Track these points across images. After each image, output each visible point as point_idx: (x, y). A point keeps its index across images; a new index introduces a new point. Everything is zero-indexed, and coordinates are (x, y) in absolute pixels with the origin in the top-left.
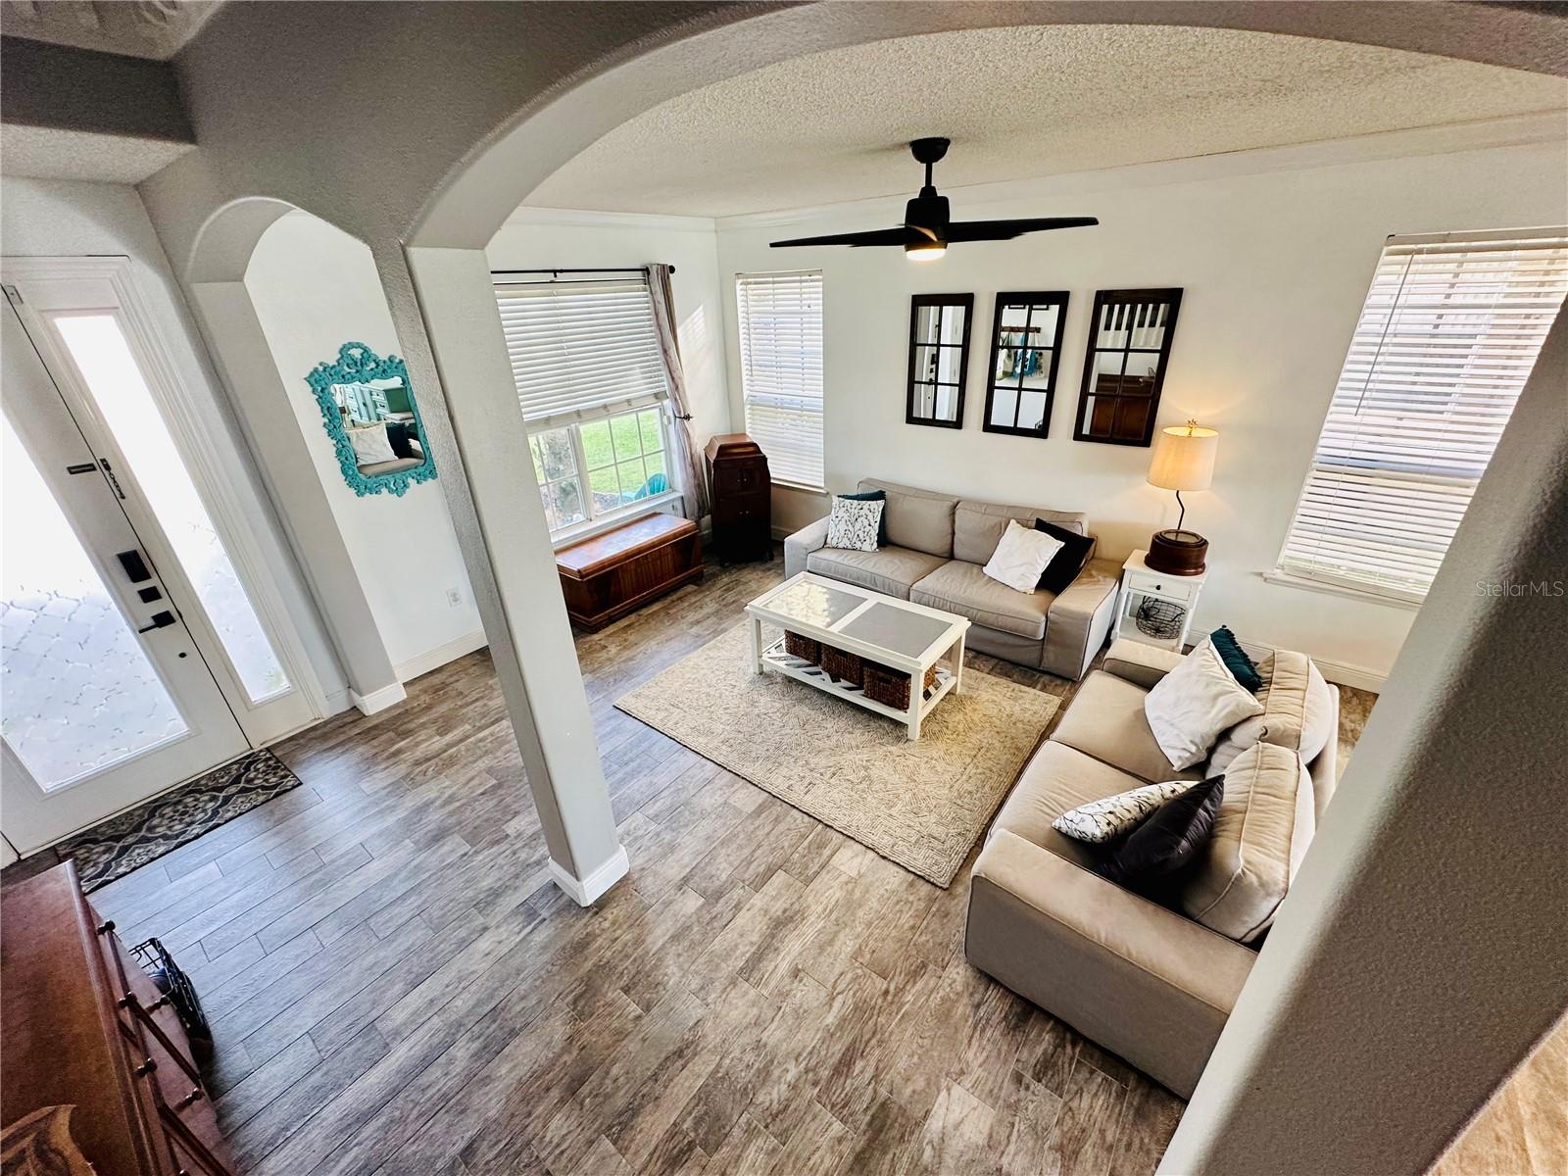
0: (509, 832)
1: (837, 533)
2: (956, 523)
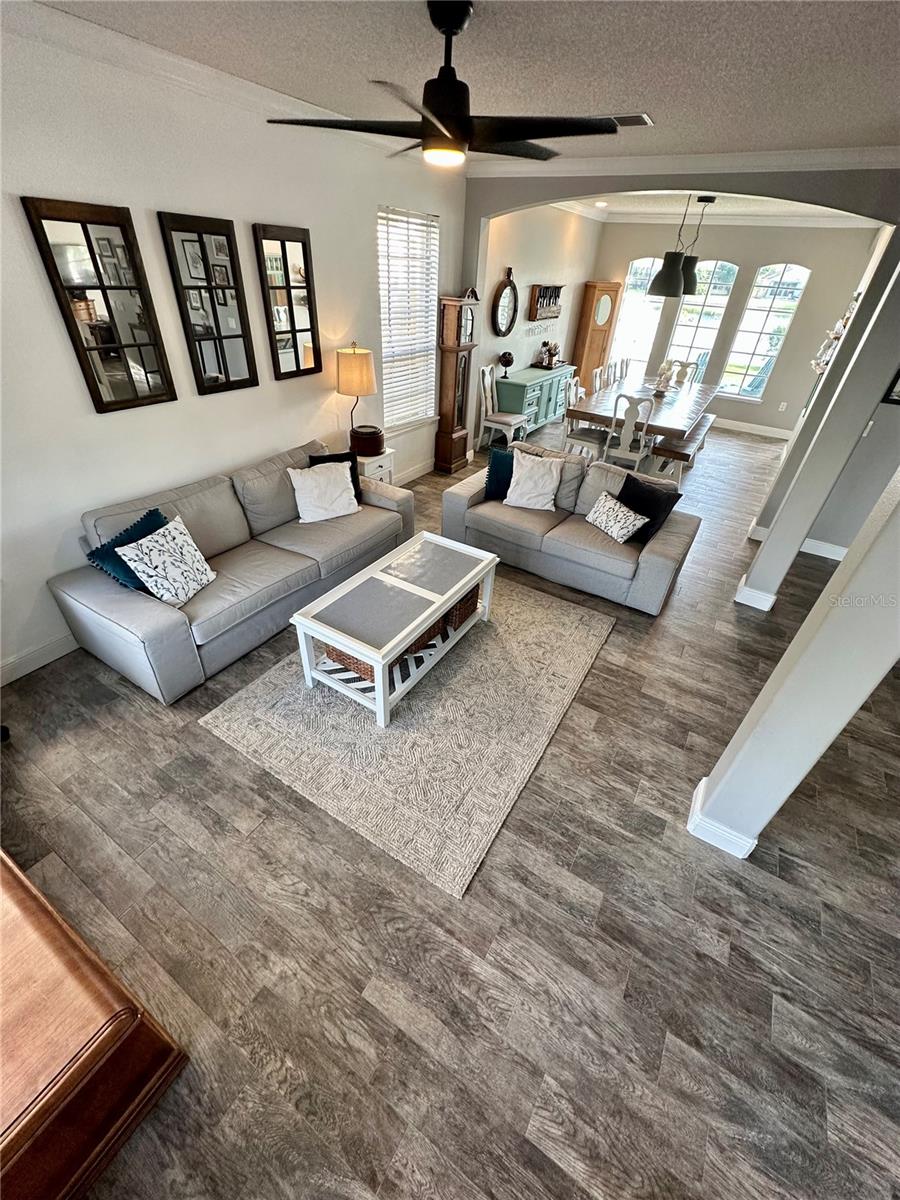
0: (727, 949)
1: (176, 585)
2: (241, 499)
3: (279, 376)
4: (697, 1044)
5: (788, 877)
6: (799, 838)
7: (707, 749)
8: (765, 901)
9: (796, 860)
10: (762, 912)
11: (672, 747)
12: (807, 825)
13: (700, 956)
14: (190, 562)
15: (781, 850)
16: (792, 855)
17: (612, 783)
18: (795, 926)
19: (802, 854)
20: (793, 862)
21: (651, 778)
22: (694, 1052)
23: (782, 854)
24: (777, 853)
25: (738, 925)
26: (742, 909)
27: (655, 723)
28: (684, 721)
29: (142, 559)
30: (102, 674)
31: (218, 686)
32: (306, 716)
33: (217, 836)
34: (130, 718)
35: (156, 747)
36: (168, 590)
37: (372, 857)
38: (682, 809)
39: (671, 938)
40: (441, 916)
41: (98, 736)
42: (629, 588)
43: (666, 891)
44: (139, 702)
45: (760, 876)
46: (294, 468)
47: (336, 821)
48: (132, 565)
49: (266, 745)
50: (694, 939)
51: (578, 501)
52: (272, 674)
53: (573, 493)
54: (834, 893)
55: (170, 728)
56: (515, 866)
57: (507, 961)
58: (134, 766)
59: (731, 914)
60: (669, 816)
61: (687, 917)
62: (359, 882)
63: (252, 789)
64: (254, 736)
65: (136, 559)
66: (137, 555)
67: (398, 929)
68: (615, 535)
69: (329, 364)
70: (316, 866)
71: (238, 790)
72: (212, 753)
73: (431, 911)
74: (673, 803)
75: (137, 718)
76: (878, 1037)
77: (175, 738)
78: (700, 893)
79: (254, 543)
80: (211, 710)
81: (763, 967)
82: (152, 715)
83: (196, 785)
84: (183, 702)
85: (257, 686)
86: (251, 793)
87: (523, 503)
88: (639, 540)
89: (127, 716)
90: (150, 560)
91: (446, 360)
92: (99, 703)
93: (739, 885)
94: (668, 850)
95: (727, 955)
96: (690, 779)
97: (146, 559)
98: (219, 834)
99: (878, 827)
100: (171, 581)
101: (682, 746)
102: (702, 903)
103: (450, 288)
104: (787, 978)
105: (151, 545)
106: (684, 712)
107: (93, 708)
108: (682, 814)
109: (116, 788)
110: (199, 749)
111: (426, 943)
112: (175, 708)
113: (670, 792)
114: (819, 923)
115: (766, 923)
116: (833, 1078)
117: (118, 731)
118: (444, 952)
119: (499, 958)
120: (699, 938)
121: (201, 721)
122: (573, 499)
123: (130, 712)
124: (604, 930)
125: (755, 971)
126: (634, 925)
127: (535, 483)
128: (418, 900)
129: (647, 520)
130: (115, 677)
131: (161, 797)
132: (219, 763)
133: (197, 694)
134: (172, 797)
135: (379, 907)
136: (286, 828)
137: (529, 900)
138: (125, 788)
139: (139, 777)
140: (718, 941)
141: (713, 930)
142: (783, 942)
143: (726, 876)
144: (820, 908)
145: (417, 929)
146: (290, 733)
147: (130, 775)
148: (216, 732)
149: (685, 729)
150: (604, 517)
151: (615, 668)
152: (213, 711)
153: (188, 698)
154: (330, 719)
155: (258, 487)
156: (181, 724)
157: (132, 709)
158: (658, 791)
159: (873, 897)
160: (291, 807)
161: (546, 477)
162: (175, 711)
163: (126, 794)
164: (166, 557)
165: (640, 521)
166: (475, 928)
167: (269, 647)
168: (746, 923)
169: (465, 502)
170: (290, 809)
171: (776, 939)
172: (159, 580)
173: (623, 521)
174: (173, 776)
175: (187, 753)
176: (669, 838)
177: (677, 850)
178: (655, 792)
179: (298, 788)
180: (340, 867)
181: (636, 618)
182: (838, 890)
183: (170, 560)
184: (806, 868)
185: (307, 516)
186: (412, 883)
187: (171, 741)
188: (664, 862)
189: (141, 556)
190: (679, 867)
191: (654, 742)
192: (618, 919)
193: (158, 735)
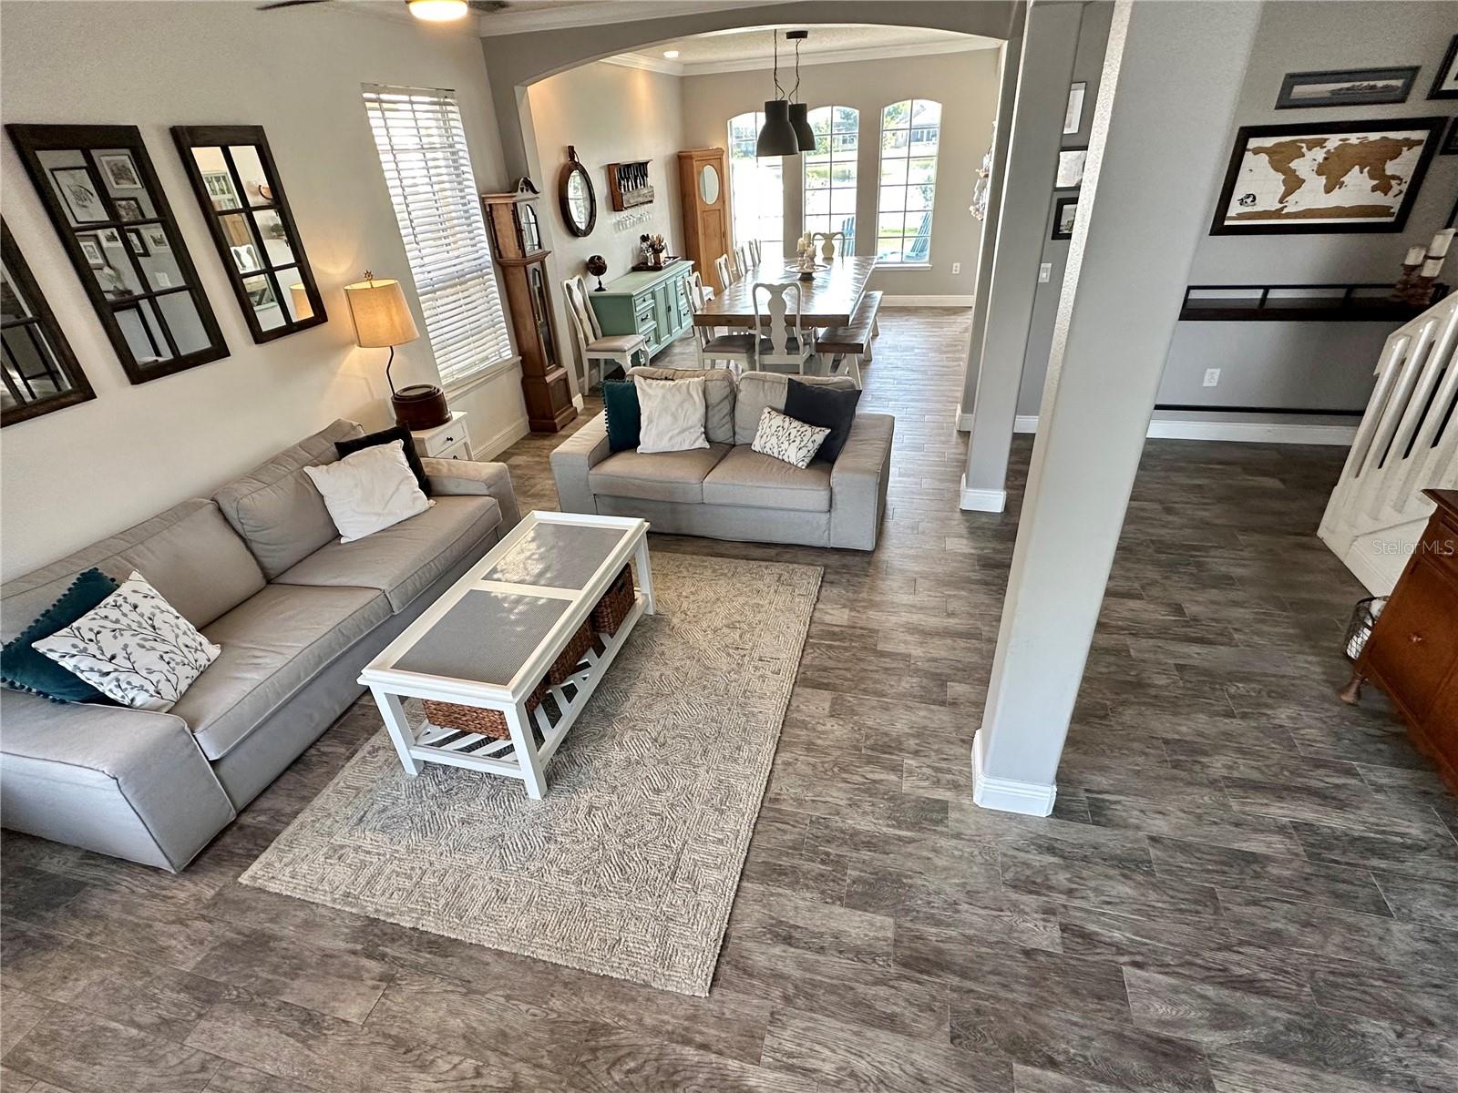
0: (1057, 933)
1: (154, 678)
2: (239, 527)
3: (260, 337)
4: (1052, 1064)
5: (1103, 820)
6: (1103, 769)
7: (973, 697)
8: (1085, 859)
9: (1106, 797)
10: (1085, 873)
11: (932, 707)
12: (1108, 752)
13: (1028, 953)
14: (171, 638)
15: (1087, 790)
16: (1100, 792)
17: (870, 776)
18: (1124, 876)
19: (1111, 788)
20: (1103, 800)
21: (916, 753)
22: (1051, 1075)
23: (1089, 795)
24: (1083, 796)
25: (1061, 899)
26: (1061, 878)
27: (903, 684)
28: (938, 671)
29: (85, 650)
30: (47, 859)
31: (262, 818)
32: (417, 820)
33: (310, 1042)
34: (115, 913)
35: (173, 942)
36: (141, 688)
37: (566, 984)
38: (962, 781)
39: (990, 945)
40: (686, 1029)
41: (60, 959)
42: (829, 522)
43: (969, 888)
44: (125, 882)
45: (1072, 830)
46: (316, 465)
47: (500, 954)
48: (68, 664)
49: (362, 881)
50: (1016, 935)
51: (736, 429)
52: (349, 774)
53: (728, 418)
54: (1157, 822)
55: (191, 906)
56: (772, 925)
57: (790, 1055)
58: (139, 983)
59: (1050, 888)
60: (948, 794)
61: (1002, 911)
62: (554, 1026)
63: (354, 953)
64: (340, 874)
65: (74, 652)
66: (74, 646)
67: (629, 1071)
68: (793, 460)
69: (336, 308)
70: (482, 1028)
71: (330, 961)
72: (272, 920)
73: (670, 1028)
74: (949, 777)
75: (128, 908)
76: (1245, 971)
77: (203, 917)
78: (1009, 875)
79: (273, 590)
80: (256, 857)
81: (1103, 939)
82: (155, 896)
83: (257, 977)
84: (205, 859)
85: (327, 798)
86: (352, 959)
87: (664, 446)
88: (824, 458)
89: (107, 910)
90: (100, 649)
91: (510, 277)
92: (50, 906)
93: (1051, 850)
94: (958, 836)
95: (1058, 941)
96: (963, 741)
97: (92, 648)
98: (314, 1037)
99: (1184, 729)
100: (144, 673)
101: (943, 703)
102: (1015, 887)
103: (493, 180)
104: (1132, 941)
105: (95, 625)
106: (935, 660)
107: (42, 918)
108: (964, 787)
109: (112, 1030)
110: (249, 922)
111: (673, 1074)
112: (195, 873)
113: (944, 765)
114: (1150, 862)
115: (1092, 884)
116: (1210, 1039)
117: (96, 940)
118: (702, 1077)
119: (778, 1055)
120: (1022, 932)
121: (244, 879)
122: (729, 426)
123: (114, 902)
124: (905, 965)
125: (1096, 947)
126: (941, 945)
127: (675, 417)
128: (648, 1021)
129: (828, 431)
130: (73, 858)
131: (200, 1016)
132: (289, 931)
133: (227, 840)
134: (219, 1010)
135: (594, 1050)
136: (423, 992)
137: (800, 964)
138: (132, 1023)
139: (154, 998)
140: (1045, 927)
141: (1036, 915)
142: (1118, 900)
143: (1034, 844)
144: (1146, 844)
145: (656, 1060)
146: (397, 851)
147: (133, 1001)
148: (273, 887)
149: (941, 680)
150: (774, 440)
151: (837, 629)
152: (262, 858)
153: (212, 852)
154: (456, 812)
155: (264, 504)
156: (210, 893)
157: (115, 897)
158: (928, 766)
159: (1198, 811)
160: (424, 958)
161: (686, 405)
162: (194, 877)
163: (134, 1032)
164: (127, 638)
165: (820, 435)
166: (736, 1027)
167: (335, 737)
168: (1070, 892)
169: (585, 462)
170: (422, 961)
171: (1107, 899)
172: (122, 677)
173: (798, 439)
174: (213, 977)
175: (230, 935)
176: (957, 821)
177: (969, 832)
178: (925, 770)
179: (430, 925)
180: (521, 1016)
181: (849, 560)
182: (1160, 816)
183: (133, 642)
184: (1118, 802)
185: (351, 531)
186: (634, 1000)
187: (198, 924)
188: (956, 853)
189: (82, 645)
190: (976, 853)
191: (908, 708)
192: (918, 945)
193: (173, 922)
